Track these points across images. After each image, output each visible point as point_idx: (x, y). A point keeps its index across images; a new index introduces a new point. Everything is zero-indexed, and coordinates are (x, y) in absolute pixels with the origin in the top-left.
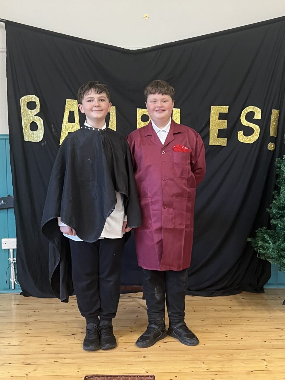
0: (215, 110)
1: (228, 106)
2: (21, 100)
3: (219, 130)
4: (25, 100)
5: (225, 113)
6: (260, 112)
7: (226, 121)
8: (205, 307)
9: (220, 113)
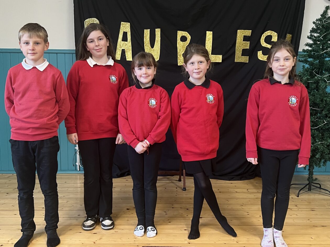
0: (241, 34)
1: (251, 31)
2: (85, 22)
3: (243, 49)
4: (88, 22)
5: (248, 36)
6: (277, 35)
7: (249, 43)
8: (228, 189)
9: (244, 36)
